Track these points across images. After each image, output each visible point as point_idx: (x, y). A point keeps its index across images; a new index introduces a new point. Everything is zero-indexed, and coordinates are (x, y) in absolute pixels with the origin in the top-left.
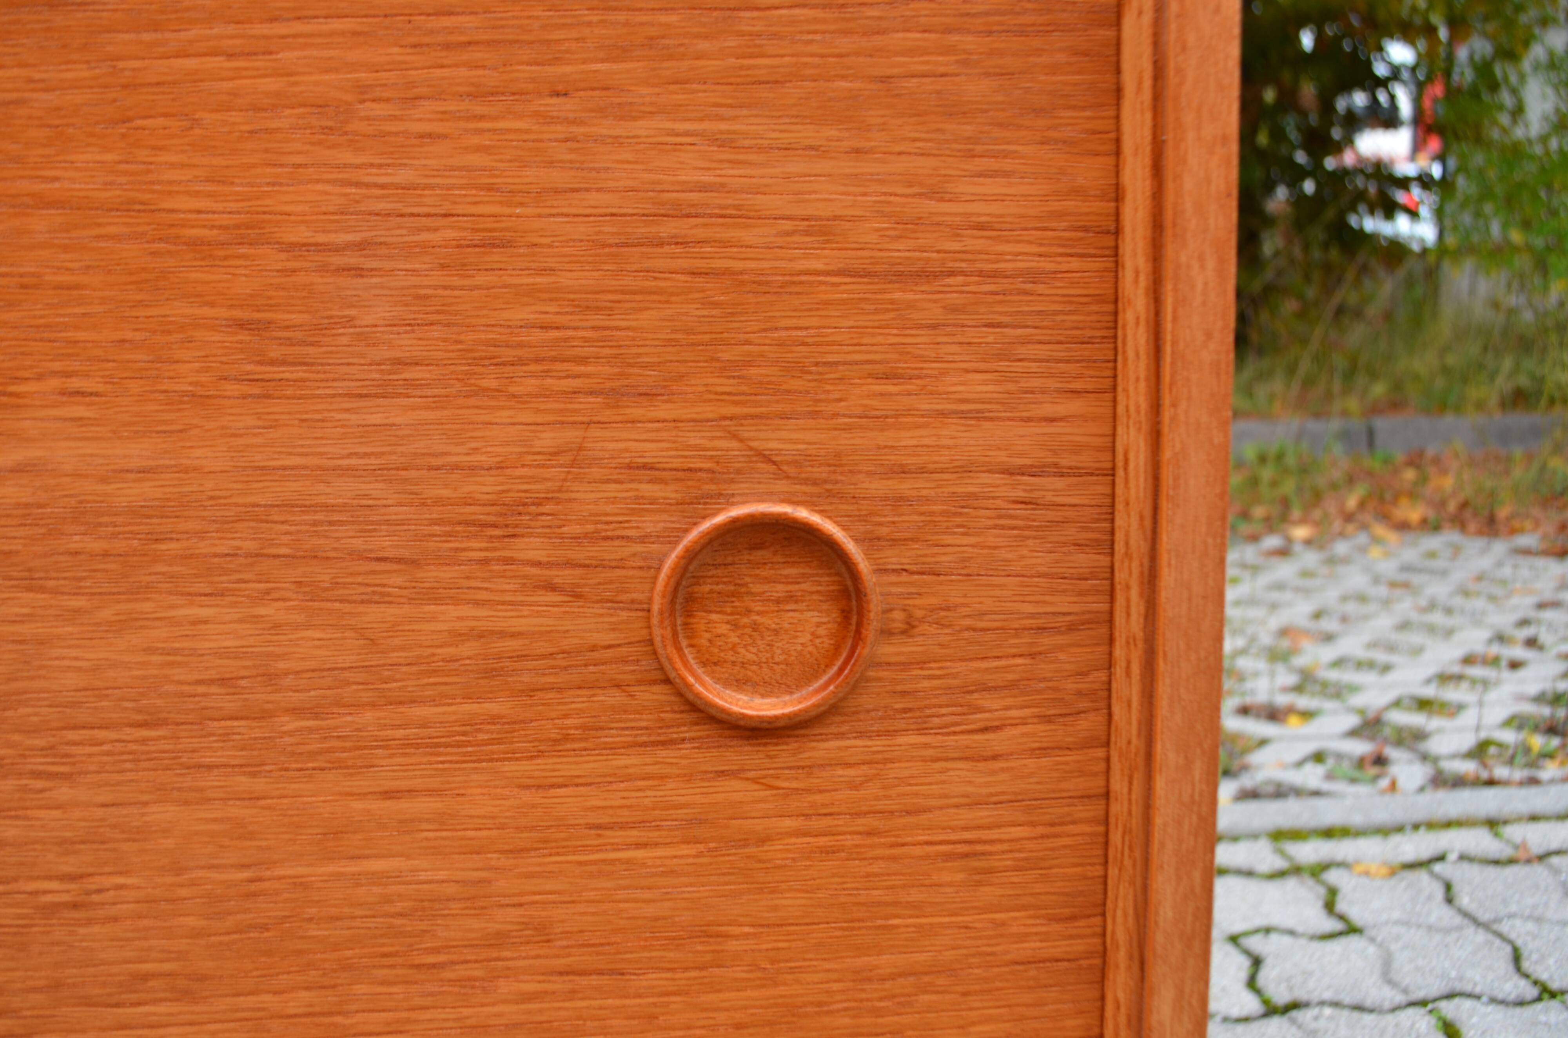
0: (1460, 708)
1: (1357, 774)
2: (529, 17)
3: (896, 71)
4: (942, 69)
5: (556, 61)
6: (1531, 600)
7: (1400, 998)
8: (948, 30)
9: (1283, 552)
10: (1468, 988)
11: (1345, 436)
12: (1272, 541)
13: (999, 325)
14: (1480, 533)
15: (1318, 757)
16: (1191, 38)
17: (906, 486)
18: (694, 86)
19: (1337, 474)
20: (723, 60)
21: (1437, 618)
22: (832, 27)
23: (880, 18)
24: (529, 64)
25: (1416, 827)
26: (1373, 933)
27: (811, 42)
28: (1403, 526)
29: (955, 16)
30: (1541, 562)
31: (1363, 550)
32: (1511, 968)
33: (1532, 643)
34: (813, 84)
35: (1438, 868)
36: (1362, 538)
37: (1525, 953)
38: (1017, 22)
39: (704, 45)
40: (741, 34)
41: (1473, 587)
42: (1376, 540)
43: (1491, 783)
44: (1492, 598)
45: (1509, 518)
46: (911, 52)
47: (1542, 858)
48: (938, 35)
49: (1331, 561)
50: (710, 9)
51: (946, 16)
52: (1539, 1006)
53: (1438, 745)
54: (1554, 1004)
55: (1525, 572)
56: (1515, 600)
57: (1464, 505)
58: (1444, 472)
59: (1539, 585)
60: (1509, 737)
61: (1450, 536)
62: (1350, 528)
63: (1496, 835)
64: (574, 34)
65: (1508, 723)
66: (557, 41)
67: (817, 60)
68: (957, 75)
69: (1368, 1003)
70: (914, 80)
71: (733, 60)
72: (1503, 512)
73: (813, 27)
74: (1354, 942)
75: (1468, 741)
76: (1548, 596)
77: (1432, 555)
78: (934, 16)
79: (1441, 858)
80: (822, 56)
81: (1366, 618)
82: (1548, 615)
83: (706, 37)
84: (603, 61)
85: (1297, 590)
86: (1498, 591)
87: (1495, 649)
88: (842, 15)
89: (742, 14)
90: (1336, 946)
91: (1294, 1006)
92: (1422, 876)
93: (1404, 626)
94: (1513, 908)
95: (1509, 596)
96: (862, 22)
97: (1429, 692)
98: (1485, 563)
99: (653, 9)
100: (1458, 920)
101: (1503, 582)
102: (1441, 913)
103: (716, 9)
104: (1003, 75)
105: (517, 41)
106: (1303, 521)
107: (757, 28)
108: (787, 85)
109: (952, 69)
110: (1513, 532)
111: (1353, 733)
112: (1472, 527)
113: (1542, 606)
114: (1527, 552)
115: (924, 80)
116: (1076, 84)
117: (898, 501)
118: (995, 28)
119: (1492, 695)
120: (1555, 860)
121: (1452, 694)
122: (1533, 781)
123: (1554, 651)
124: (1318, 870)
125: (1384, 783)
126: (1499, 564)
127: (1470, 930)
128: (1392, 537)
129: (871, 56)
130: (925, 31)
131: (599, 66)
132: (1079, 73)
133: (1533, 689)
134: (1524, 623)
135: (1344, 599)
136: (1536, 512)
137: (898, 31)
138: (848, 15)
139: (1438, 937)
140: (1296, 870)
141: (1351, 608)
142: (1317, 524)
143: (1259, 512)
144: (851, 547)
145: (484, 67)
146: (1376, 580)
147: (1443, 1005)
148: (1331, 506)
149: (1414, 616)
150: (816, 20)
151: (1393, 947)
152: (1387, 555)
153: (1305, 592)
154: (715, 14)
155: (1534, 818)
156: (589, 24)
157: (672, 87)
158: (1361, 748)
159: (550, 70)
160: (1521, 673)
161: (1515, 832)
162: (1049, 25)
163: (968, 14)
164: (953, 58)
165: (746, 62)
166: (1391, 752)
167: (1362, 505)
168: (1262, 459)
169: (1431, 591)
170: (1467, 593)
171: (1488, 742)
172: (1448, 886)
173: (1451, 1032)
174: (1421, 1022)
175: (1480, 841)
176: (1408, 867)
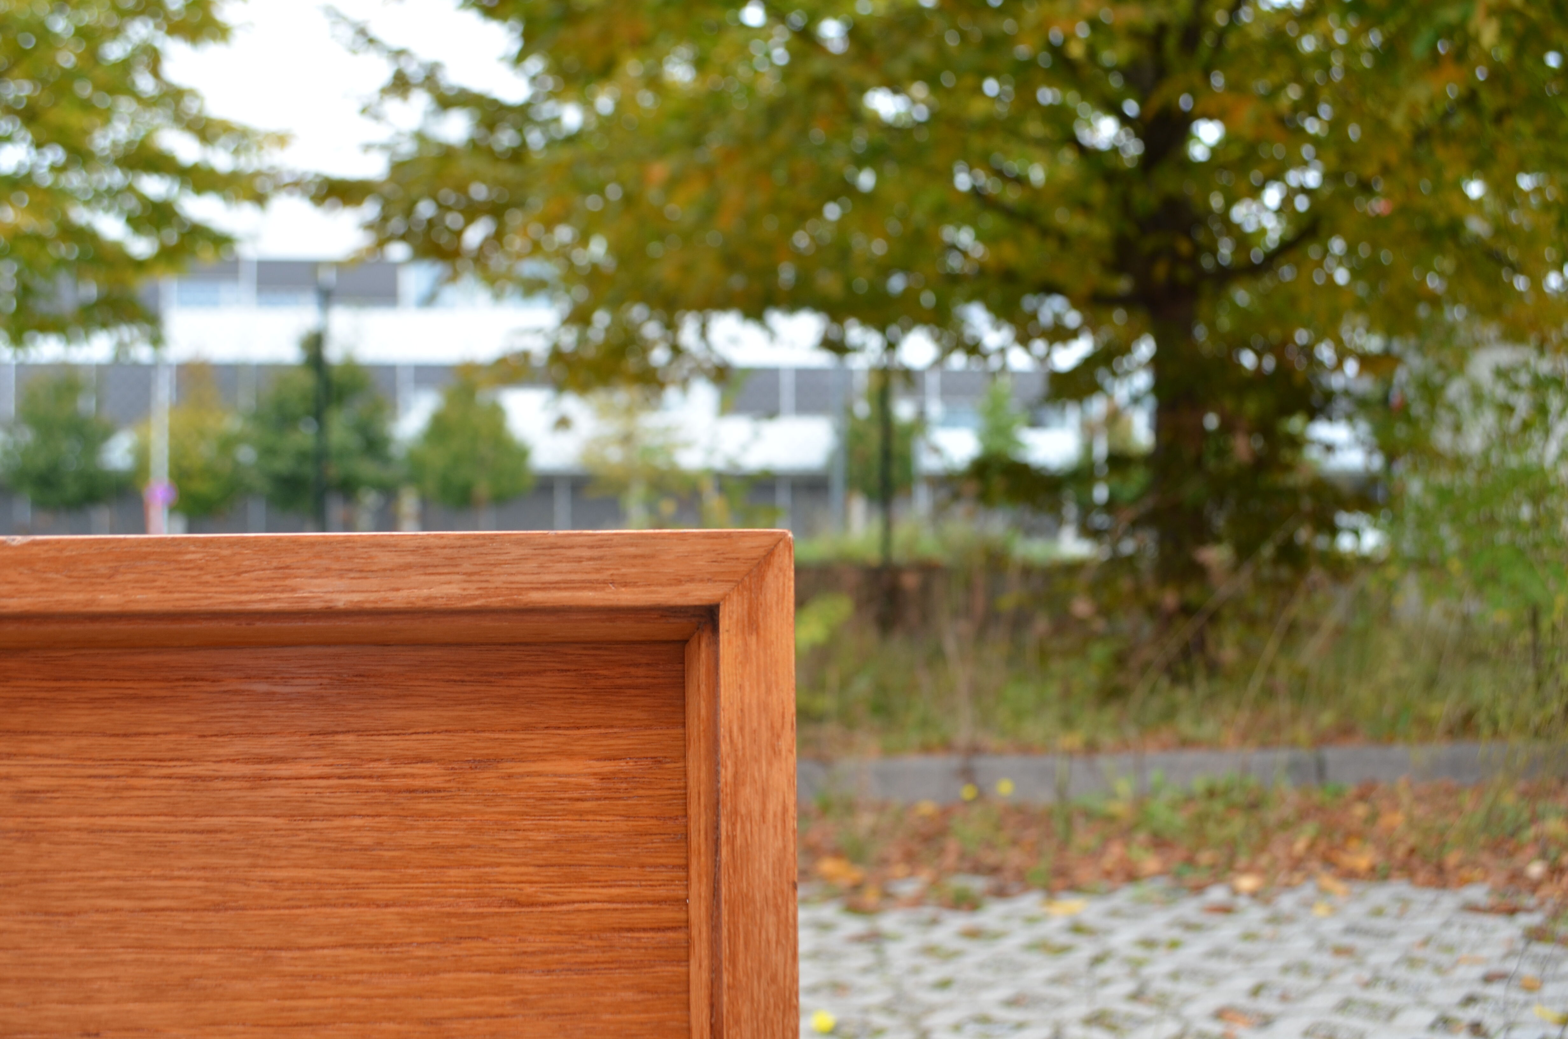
2: (62, 955)
3: (447, 1013)
4: (497, 1011)
5: (88, 1000)
6: (1478, 971)
8: (503, 970)
9: (1225, 910)
11: (1294, 767)
12: (1217, 894)
14: (1428, 884)
16: (745, 1011)
18: (231, 1028)
19: (1288, 811)
20: (262, 1000)
21: (1381, 995)
22: (379, 968)
23: (430, 958)
24: (60, 1002)
27: (357, 983)
28: (1350, 875)
29: (511, 955)
30: (1490, 921)
31: (1308, 904)
34: (358, 1026)
36: (1308, 890)
38: (578, 960)
39: (241, 986)
40: (281, 975)
41: (1419, 953)
42: (1324, 892)
44: (1439, 969)
45: (1460, 866)
46: (465, 993)
48: (493, 975)
49: (1276, 920)
50: (250, 948)
51: (500, 954)
55: (1473, 935)
56: (1461, 972)
57: (1412, 851)
58: (1396, 806)
59: (1485, 953)
61: (1399, 887)
62: (1297, 877)
64: (107, 973)
66: (89, 980)
67: (363, 1002)
68: (513, 1016)
70: (468, 1022)
71: (275, 1001)
72: (1452, 858)
73: (359, 967)
76: (1495, 967)
77: (1378, 912)
78: (488, 955)
80: (368, 997)
81: (1307, 994)
82: (1496, 990)
83: (245, 978)
84: (136, 1000)
85: (1240, 957)
86: (1444, 959)
88: (390, 955)
89: (283, 954)
93: (1345, 1006)
95: (1456, 964)
96: (411, 961)
98: (1430, 923)
99: (190, 948)
101: (1449, 948)
103: (256, 948)
104: (562, 1014)
105: (47, 979)
106: (1248, 870)
107: (299, 969)
108: (331, 1027)
109: (508, 1009)
110: (1464, 882)
112: (1422, 876)
113: (1489, 979)
114: (1473, 908)
115: (478, 1021)
116: (642, 1023)
118: (553, 967)
126: (1447, 925)
128: (1340, 888)
129: (421, 997)
130: (479, 971)
131: (131, 1006)
132: (646, 1011)
134: (1470, 1000)
135: (1286, 969)
136: (1485, 857)
137: (449, 971)
138: (396, 955)
141: (1292, 981)
142: (1262, 872)
143: (1205, 857)
145: (12, 1005)
146: (1320, 945)
148: (1278, 849)
149: (1358, 993)
150: (362, 961)
152: (1334, 911)
153: (1245, 959)
154: (256, 953)
156: (123, 963)
157: (209, 1029)
159: (81, 1009)
162: (612, 962)
163: (525, 953)
164: (508, 999)
165: (288, 1003)
167: (1311, 846)
168: (1211, 794)
169: (1375, 959)
170: (1412, 962)
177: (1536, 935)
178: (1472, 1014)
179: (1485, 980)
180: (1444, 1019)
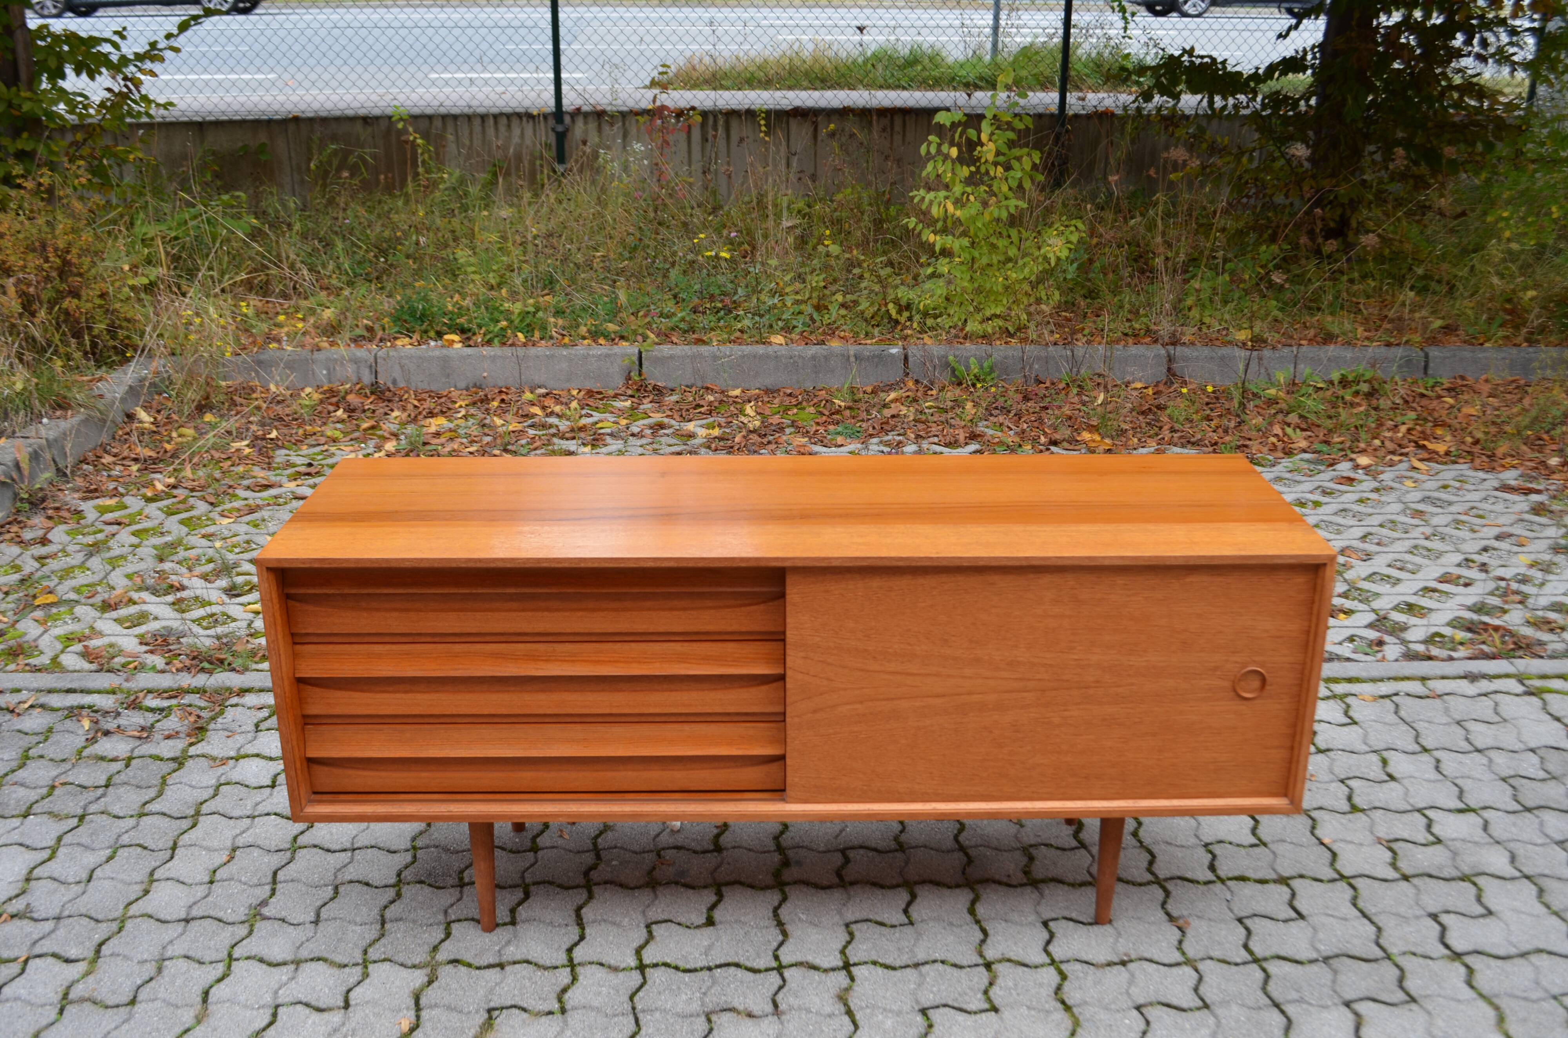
0: (1429, 611)
1: (1368, 650)
9: (1349, 481)
10: (1395, 747)
12: (1344, 468)
14: (1481, 468)
15: (1351, 639)
25: (1389, 679)
26: (1363, 724)
28: (1432, 457)
30: (1513, 498)
31: (1400, 479)
32: (1413, 740)
33: (1483, 566)
35: (1394, 698)
36: (1402, 468)
37: (1421, 734)
42: (1413, 470)
43: (1430, 658)
44: (1472, 529)
45: (1505, 456)
47: (1440, 696)
49: (1380, 490)
52: (1419, 755)
53: (1410, 635)
54: (1425, 754)
55: (1501, 506)
56: (1484, 532)
59: (1502, 519)
60: (1447, 631)
61: (1463, 468)
63: (1424, 684)
65: (1449, 623)
72: (1502, 448)
74: (1354, 727)
75: (1427, 633)
76: (1506, 529)
77: (1444, 488)
79: (1396, 694)
81: (1393, 541)
82: (1504, 545)
85: (1356, 515)
87: (1461, 570)
90: (1346, 729)
91: (1328, 750)
92: (1387, 701)
93: (1413, 550)
94: (1421, 717)
95: (1483, 526)
97: (1417, 599)
98: (1475, 497)
100: (1398, 721)
101: (1482, 515)
102: (1393, 718)
106: (1365, 450)
110: (1505, 467)
111: (1370, 626)
112: (1479, 461)
113: (1501, 537)
114: (1506, 488)
119: (1448, 604)
120: (1446, 697)
121: (1427, 602)
122: (1452, 658)
123: (1492, 574)
124: (1342, 697)
125: (1379, 655)
126: (1486, 499)
127: (1402, 724)
128: (1424, 467)
133: (1471, 601)
134: (1484, 550)
135: (1381, 525)
139: (1388, 727)
140: (1334, 697)
141: (1385, 533)
142: (1374, 452)
143: (1337, 437)
146: (1405, 509)
147: (1384, 752)
148: (1388, 435)
149: (1421, 541)
151: (1369, 730)
152: (1417, 485)
153: (1360, 516)
155: (1444, 677)
158: (1373, 635)
160: (1469, 589)
161: (1431, 684)
166: (1387, 638)
168: (1344, 382)
169: (1435, 521)
170: (1458, 523)
171: (1437, 634)
172: (1397, 706)
173: (1385, 762)
174: (1375, 758)
175: (1416, 687)
176: (1382, 697)
177: (1538, 510)
178: (1484, 558)
179: (1498, 538)
180: (1467, 560)
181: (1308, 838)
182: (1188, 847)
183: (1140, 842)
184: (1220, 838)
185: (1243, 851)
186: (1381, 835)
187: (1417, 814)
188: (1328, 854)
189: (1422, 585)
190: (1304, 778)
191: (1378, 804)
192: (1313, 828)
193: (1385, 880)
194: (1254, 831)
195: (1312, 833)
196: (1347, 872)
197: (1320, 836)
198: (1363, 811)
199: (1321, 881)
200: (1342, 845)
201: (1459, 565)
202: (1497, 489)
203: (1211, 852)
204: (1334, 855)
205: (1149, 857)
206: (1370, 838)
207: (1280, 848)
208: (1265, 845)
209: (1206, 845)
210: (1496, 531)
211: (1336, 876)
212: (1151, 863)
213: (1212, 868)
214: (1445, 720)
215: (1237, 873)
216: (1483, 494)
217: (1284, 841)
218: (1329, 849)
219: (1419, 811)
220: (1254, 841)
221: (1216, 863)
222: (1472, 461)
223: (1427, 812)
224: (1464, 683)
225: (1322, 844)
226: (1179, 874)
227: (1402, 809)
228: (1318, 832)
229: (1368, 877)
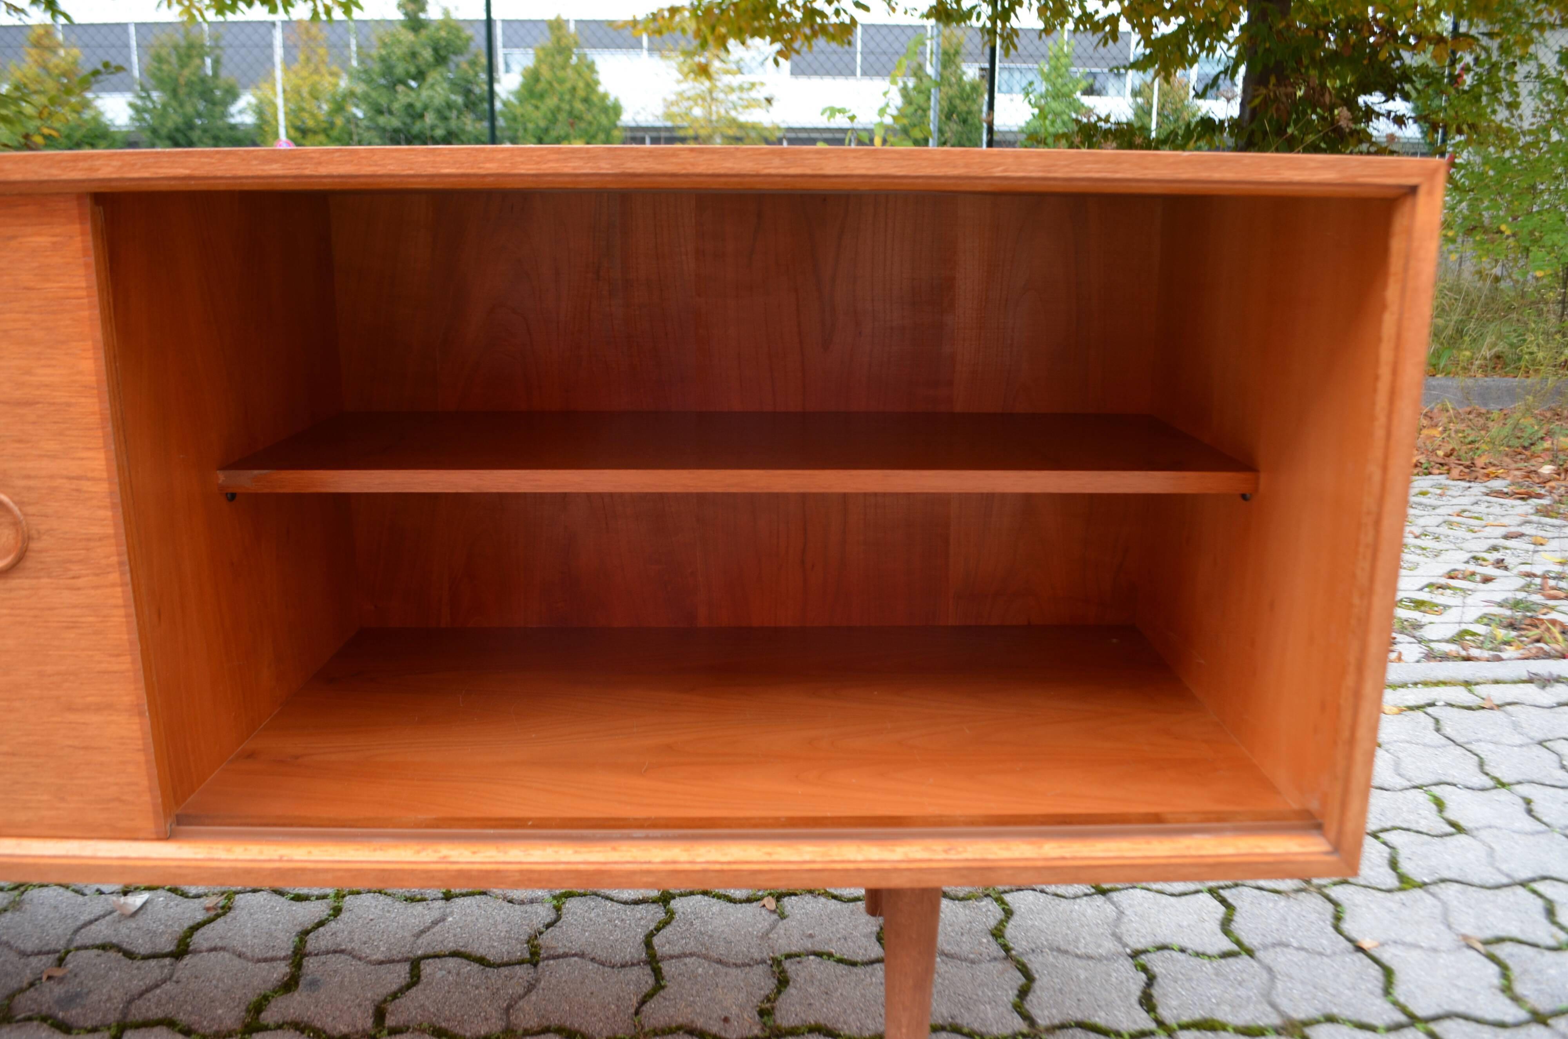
0: (1446, 607)
6: (1500, 532)
7: (1407, 784)
10: (1449, 780)
13: (58, 423)
14: (1462, 478)
17: (31, 483)
21: (1428, 543)
25: (1416, 684)
26: (1387, 746)
30: (1509, 502)
32: (1477, 770)
33: (1500, 564)
35: (1430, 710)
37: (1486, 761)
43: (1468, 659)
44: (1470, 530)
45: (1486, 467)
47: (1499, 706)
52: (1494, 792)
53: (1427, 633)
54: (1503, 790)
55: (1497, 510)
56: (1488, 532)
57: (1450, 454)
59: (1506, 521)
60: (1481, 629)
61: (1439, 479)
63: (1470, 691)
65: (1479, 620)
69: (1386, 786)
75: (1452, 631)
76: (1513, 529)
79: (1432, 705)
82: (1514, 543)
87: (1472, 567)
92: (1420, 714)
94: (1480, 736)
95: (1484, 527)
97: (1424, 596)
98: (1463, 501)
100: (1444, 741)
101: (1478, 517)
102: (1434, 738)
110: (1488, 477)
114: (1498, 494)
117: (29, 489)
119: (1469, 600)
120: (1509, 708)
121: (1439, 598)
122: (1499, 659)
123: (1515, 571)
125: (1392, 656)
126: (1477, 503)
127: (1452, 746)
133: (1499, 598)
134: (1494, 548)
136: (1508, 462)
139: (1430, 750)
144: (11, 504)
147: (1433, 788)
151: (1401, 755)
155: (1497, 682)
160: (1490, 586)
161: (1482, 690)
166: (1396, 638)
170: (1450, 524)
171: (1466, 632)
172: (1437, 721)
173: (1440, 804)
174: (1420, 797)
175: (1460, 695)
176: (1411, 708)
177: (1545, 512)
178: (1497, 556)
179: (1506, 537)
180: (1474, 558)
181: (1329, 939)
182: (1100, 959)
183: (1007, 949)
184: (1161, 940)
185: (1208, 966)
186: (1468, 930)
187: (1520, 890)
188: (1375, 971)
189: (1426, 581)
190: (1368, 786)
191: (1446, 875)
192: (1338, 918)
193: (1502, 1025)
194: (1226, 926)
195: (1337, 929)
196: (1421, 1010)
197: (1354, 935)
198: (1423, 885)
199: (1372, 1028)
200: (1399, 951)
201: (1467, 562)
202: (1487, 495)
203: (1144, 969)
204: (1388, 973)
205: (1022, 980)
206: (1447, 940)
207: (1279, 960)
208: (1250, 953)
209: (1135, 955)
210: (1503, 531)
211: (1402, 1018)
212: (1023, 993)
213: (1147, 1002)
214: (1518, 740)
215: (1198, 1014)
216: (1473, 499)
217: (1287, 945)
218: (1376, 961)
219: (1523, 884)
220: (1227, 945)
221: (1156, 992)
222: (1449, 471)
223: (1540, 887)
224: (1531, 688)
225: (1360, 949)
226: (1079, 1016)
227: (1491, 882)
228: (1347, 926)
229: (1466, 1018)
